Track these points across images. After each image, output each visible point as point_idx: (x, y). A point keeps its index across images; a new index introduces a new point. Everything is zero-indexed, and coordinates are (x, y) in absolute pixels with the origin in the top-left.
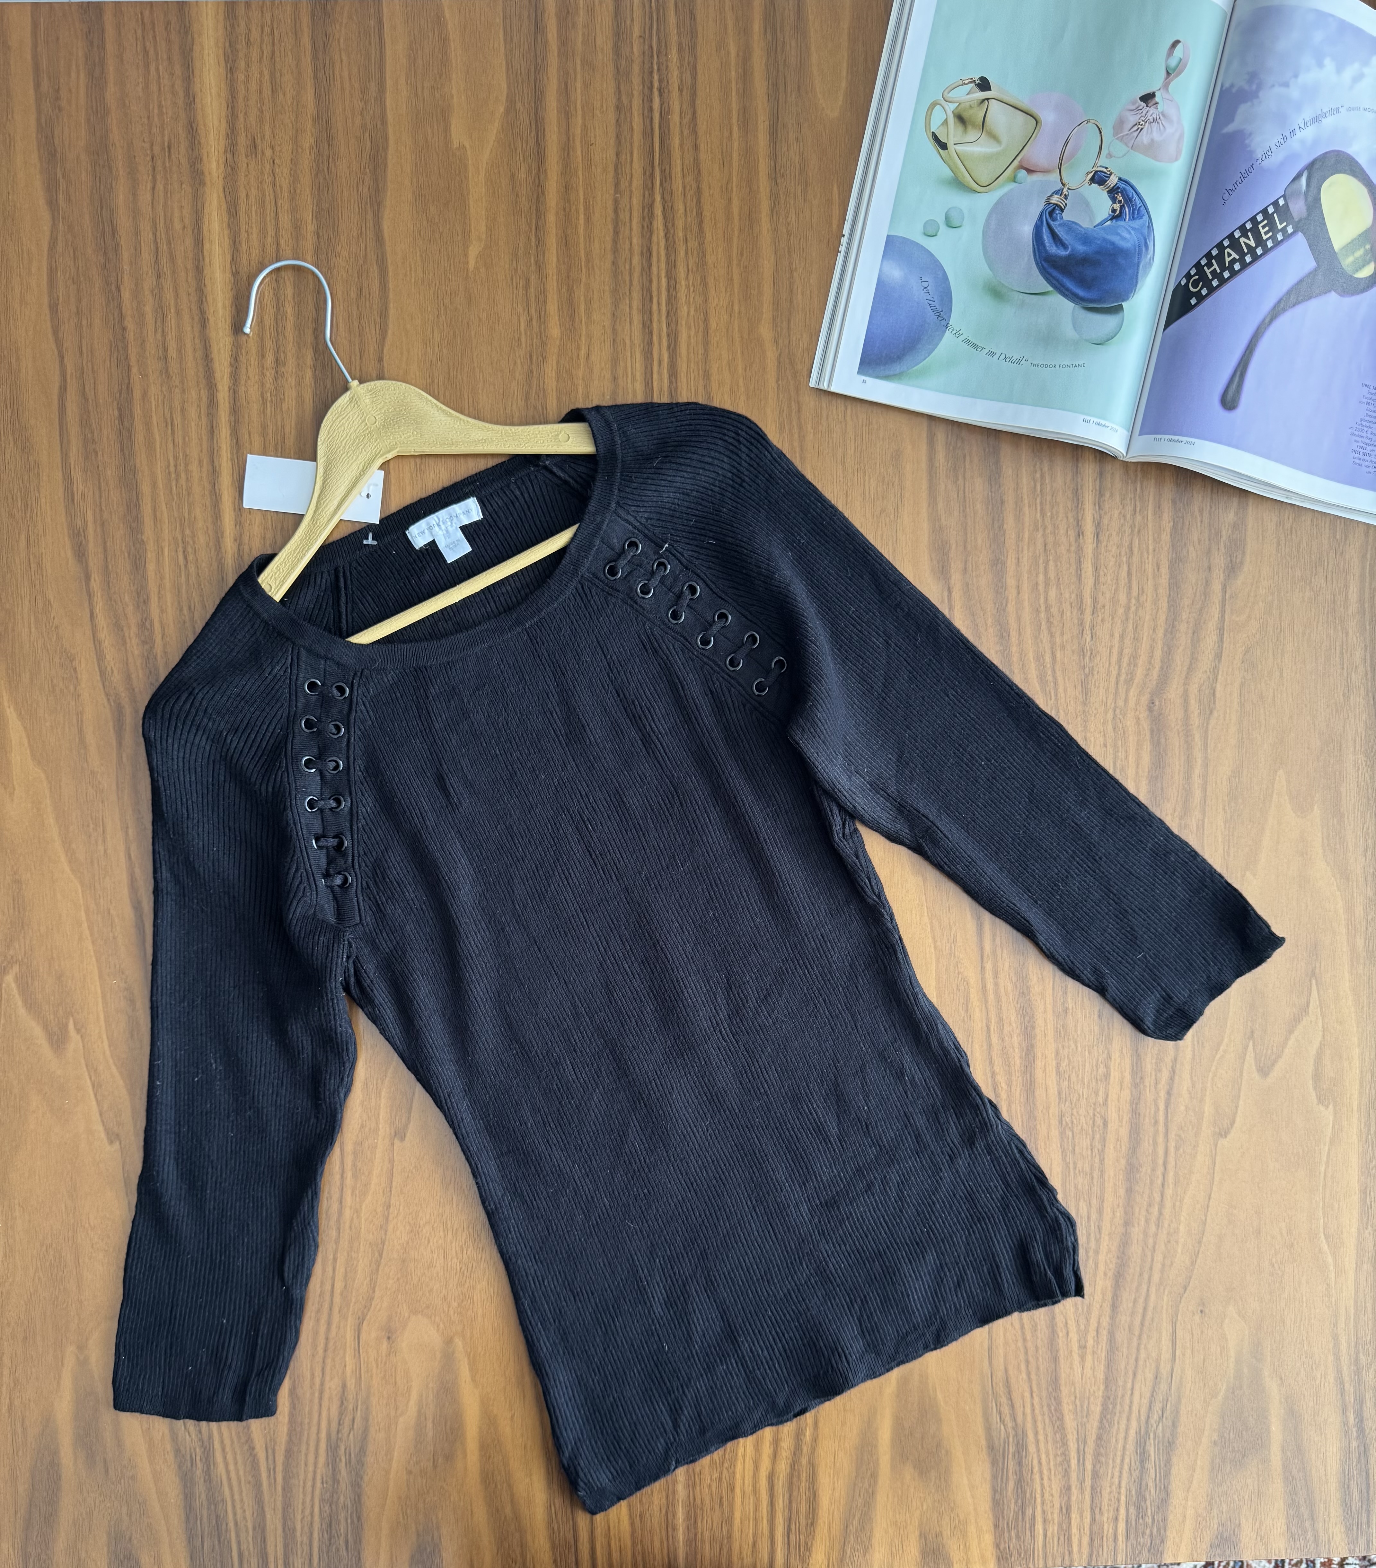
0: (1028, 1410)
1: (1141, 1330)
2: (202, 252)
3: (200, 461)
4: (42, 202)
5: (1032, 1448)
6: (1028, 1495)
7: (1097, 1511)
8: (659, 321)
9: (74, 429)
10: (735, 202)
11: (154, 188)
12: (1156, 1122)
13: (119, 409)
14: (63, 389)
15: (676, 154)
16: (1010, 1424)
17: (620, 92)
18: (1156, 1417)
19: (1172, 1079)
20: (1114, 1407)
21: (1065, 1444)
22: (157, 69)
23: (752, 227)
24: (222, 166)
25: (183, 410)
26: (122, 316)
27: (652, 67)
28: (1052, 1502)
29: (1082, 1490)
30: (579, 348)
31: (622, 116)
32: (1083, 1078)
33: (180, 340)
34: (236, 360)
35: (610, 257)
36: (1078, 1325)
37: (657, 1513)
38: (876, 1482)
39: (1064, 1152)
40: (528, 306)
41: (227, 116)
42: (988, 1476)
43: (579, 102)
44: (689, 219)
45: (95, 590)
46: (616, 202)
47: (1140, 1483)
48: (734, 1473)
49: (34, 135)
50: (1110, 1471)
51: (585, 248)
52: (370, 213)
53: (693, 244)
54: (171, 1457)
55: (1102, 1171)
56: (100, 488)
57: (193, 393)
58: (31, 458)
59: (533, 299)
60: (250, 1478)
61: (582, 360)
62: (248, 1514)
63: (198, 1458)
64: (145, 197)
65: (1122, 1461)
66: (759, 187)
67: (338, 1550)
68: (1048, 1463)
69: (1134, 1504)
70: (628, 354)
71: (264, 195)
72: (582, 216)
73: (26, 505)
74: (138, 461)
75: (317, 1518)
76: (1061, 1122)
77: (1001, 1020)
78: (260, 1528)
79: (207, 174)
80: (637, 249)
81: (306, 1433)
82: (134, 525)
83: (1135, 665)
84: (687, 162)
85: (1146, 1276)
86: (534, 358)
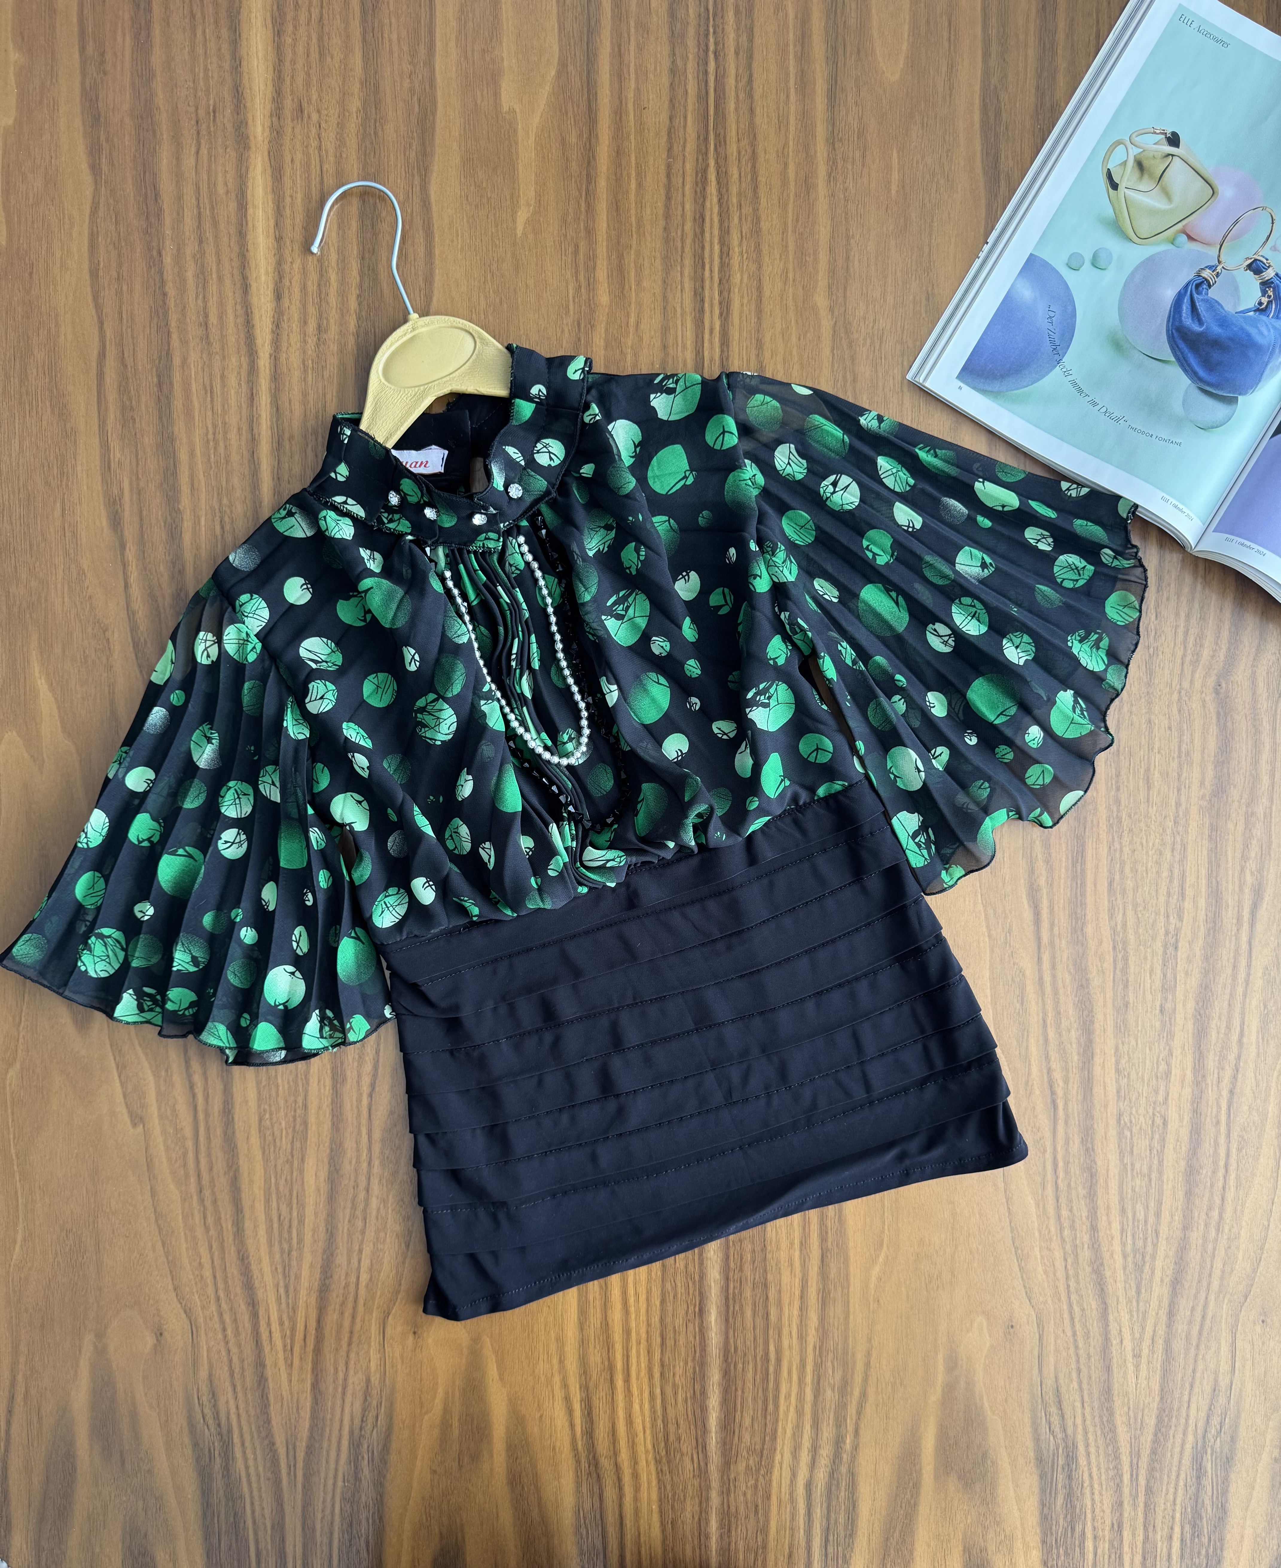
0: (1079, 1421)
1: (1199, 1339)
2: (246, 216)
3: (239, 429)
4: (85, 167)
5: (1082, 1461)
6: (1078, 1510)
7: (1151, 1529)
8: (711, 289)
9: (112, 396)
10: (791, 167)
11: (198, 153)
12: (1218, 1123)
13: (159, 377)
14: (102, 355)
15: (731, 118)
16: (1060, 1436)
17: (674, 54)
18: (1213, 1431)
19: (1235, 1078)
20: (1170, 1420)
21: (1117, 1457)
22: (204, 32)
23: (808, 193)
24: (267, 130)
25: (223, 376)
26: (163, 282)
27: (708, 30)
28: (1102, 1518)
29: (1135, 1506)
30: (628, 315)
31: (676, 79)
32: (1143, 1075)
33: (221, 305)
34: (278, 326)
35: (662, 223)
36: (1133, 1333)
37: (689, 1521)
38: (918, 1493)
39: (1121, 1153)
40: (576, 273)
41: (273, 80)
42: (1036, 1490)
43: (632, 65)
44: (744, 185)
45: (130, 558)
46: (669, 167)
47: (1196, 1498)
48: (770, 1480)
49: (78, 99)
50: (1164, 1488)
51: (637, 214)
52: (417, 178)
53: (747, 210)
54: (188, 1451)
55: (1161, 1173)
56: (137, 456)
57: (234, 360)
58: (68, 426)
59: (582, 266)
60: (269, 1475)
61: (632, 329)
62: (267, 1512)
63: (217, 1453)
64: (189, 161)
65: (1178, 1477)
66: (816, 152)
67: (358, 1551)
68: (1100, 1478)
69: (1189, 1523)
70: (679, 322)
71: (309, 159)
72: (633, 182)
73: (62, 473)
74: (176, 429)
75: (337, 1518)
76: (1119, 1121)
77: (1059, 1013)
78: (279, 1526)
79: (252, 138)
80: (689, 215)
81: (328, 1430)
82: (170, 494)
83: (1201, 646)
84: (742, 126)
85: (1205, 1283)
86: (582, 326)
